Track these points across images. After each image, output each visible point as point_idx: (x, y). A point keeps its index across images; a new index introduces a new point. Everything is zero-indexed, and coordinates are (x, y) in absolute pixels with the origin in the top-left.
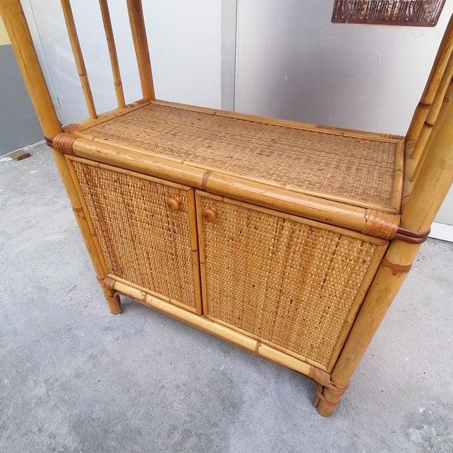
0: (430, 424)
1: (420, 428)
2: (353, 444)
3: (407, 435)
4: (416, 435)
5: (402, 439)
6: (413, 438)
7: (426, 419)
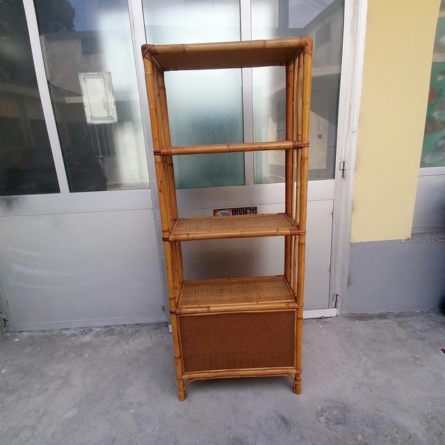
0: (325, 412)
1: (322, 416)
2: (302, 436)
3: (319, 421)
4: (322, 419)
5: (318, 423)
6: (322, 421)
7: (323, 411)
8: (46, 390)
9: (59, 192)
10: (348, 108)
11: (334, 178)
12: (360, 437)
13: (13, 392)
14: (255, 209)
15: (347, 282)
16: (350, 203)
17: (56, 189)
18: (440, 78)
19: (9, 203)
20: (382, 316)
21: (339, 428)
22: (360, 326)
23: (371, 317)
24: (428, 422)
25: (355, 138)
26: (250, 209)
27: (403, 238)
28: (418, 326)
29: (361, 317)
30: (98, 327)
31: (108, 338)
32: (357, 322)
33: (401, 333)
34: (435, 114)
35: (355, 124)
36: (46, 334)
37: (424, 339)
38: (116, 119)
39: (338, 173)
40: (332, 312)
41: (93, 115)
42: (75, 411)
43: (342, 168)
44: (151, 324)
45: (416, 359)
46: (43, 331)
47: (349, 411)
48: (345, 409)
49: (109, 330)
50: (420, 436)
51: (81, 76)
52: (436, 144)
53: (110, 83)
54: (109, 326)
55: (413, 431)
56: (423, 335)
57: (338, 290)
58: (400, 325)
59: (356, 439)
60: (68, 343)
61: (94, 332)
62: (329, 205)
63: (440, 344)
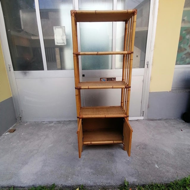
0: (139, 146)
6: (138, 148)
8: (40, 139)
9: (44, 70)
10: (150, 42)
11: (144, 68)
12: (151, 153)
13: (27, 140)
14: (115, 78)
15: (147, 107)
16: (150, 77)
17: (43, 69)
18: (184, 32)
19: (25, 73)
20: (159, 120)
21: (144, 150)
22: (152, 123)
23: (156, 120)
24: (175, 150)
25: (152, 53)
26: (113, 78)
27: (168, 91)
28: (172, 123)
29: (152, 120)
30: (55, 121)
31: (59, 125)
32: (151, 121)
33: (166, 125)
34: (182, 46)
35: (153, 48)
36: (36, 123)
37: (174, 127)
38: (66, 44)
39: (146, 66)
40: (142, 118)
41: (58, 42)
42: (52, 145)
43: (147, 64)
44: (75, 121)
45: (171, 132)
46: (34, 122)
47: (147, 146)
48: (146, 145)
49: (59, 122)
50: (172, 153)
51: (54, 28)
52: (182, 57)
53: (65, 30)
54: (59, 121)
55: (169, 152)
56: (174, 125)
57: (144, 110)
58: (166, 122)
59: (150, 153)
60: (45, 126)
61: (54, 123)
62: (142, 78)
63: (180, 128)
